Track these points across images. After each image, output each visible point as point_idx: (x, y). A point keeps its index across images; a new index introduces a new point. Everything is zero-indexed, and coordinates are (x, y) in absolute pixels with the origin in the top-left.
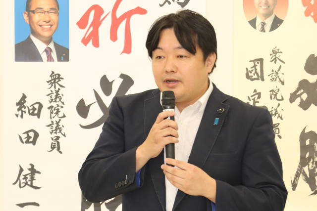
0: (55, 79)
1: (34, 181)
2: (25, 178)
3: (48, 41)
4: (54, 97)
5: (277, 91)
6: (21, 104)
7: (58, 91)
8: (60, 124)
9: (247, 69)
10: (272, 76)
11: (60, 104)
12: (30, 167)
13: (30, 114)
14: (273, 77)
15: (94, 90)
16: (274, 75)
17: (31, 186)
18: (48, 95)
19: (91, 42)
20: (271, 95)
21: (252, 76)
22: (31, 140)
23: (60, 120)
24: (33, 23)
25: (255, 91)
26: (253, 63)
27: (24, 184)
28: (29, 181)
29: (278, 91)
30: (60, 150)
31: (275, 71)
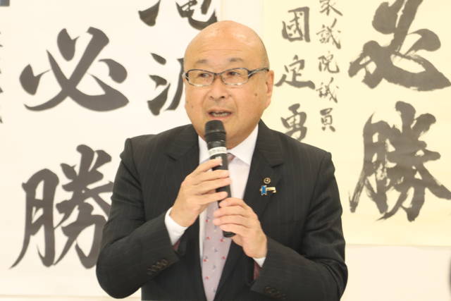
5: (330, 58)
9: (284, 23)
10: (322, 36)
15: (47, 52)
16: (325, 33)
20: (320, 63)
21: (291, 35)
25: (296, 57)
26: (293, 14)
29: (332, 59)
31: (328, 28)
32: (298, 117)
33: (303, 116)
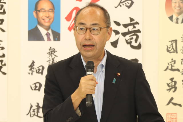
0: (52, 52)
1: (39, 113)
2: (34, 111)
3: (48, 28)
4: (51, 63)
6: (32, 66)
7: (54, 59)
9: (167, 46)
12: (37, 105)
13: (37, 72)
17: (37, 116)
18: (48, 61)
20: (182, 61)
21: (170, 51)
22: (37, 88)
24: (39, 17)
25: (172, 59)
26: (171, 42)
27: (33, 115)
28: (36, 113)
32: (173, 83)
33: (175, 82)
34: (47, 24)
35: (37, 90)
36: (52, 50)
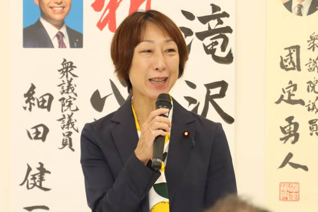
0: (67, 68)
1: (43, 182)
2: (34, 178)
3: (60, 24)
4: (65, 88)
5: (315, 82)
6: (29, 95)
7: (71, 81)
8: (73, 118)
9: (281, 57)
10: (309, 66)
11: (72, 95)
12: (39, 166)
13: (39, 106)
14: (311, 66)
15: (110, 80)
16: (311, 64)
17: (40, 187)
18: (59, 86)
19: (107, 26)
20: (308, 86)
21: (287, 66)
22: (40, 136)
23: (72, 114)
24: (43, 4)
25: (291, 82)
26: (288, 50)
27: (32, 186)
28: (38, 181)
29: (317, 83)
30: (73, 147)
31: (313, 60)
32: (292, 126)
33: (297, 125)
34: (58, 17)
35: (40, 138)
36: (67, 65)
